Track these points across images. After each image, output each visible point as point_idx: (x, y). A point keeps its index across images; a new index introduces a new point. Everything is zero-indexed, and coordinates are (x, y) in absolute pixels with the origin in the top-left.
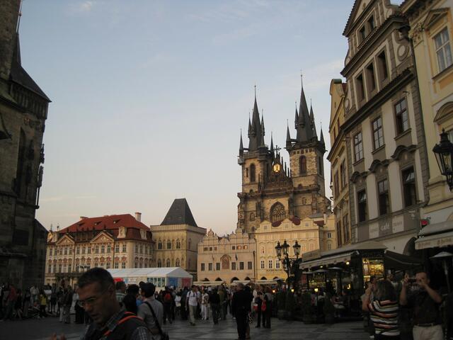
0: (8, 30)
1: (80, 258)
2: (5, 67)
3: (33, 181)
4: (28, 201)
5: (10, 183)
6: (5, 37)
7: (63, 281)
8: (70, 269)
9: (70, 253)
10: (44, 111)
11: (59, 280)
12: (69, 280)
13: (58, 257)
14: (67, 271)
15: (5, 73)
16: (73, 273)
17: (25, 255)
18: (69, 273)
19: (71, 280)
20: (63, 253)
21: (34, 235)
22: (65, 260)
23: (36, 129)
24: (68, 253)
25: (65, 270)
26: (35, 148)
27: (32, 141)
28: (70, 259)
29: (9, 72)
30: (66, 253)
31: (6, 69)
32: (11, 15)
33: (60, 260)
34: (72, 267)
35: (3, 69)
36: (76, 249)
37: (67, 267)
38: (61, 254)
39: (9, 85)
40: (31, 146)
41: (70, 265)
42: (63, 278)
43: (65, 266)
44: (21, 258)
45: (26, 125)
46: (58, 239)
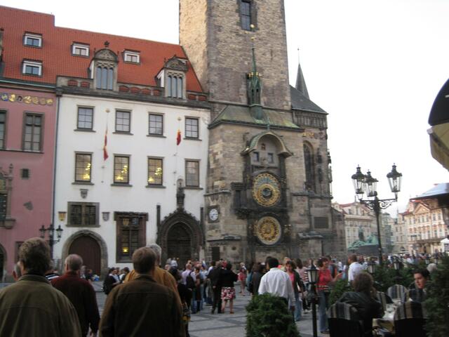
0: (282, 73)
1: (437, 224)
2: (286, 101)
3: (325, 179)
4: (323, 195)
5: (301, 186)
6: (281, 79)
7: (425, 247)
8: (429, 235)
9: (428, 221)
10: (324, 123)
11: (421, 246)
12: (430, 246)
13: (417, 225)
14: (427, 238)
15: (287, 105)
16: (433, 239)
17: (320, 236)
18: (429, 240)
19: (432, 246)
20: (421, 220)
21: (332, 219)
22: (424, 227)
23: (321, 139)
24: (425, 220)
25: (425, 237)
26: (322, 153)
27: (318, 149)
28: (428, 226)
29: (290, 103)
30: (423, 221)
31: (287, 102)
32: (282, 61)
33: (419, 228)
34: (431, 233)
35: (285, 103)
36: (432, 216)
37: (427, 234)
38: (419, 222)
39: (292, 113)
40: (318, 153)
41: (429, 232)
42: (424, 244)
43: (424, 233)
44: (318, 238)
45: (311, 138)
46: (415, 207)
